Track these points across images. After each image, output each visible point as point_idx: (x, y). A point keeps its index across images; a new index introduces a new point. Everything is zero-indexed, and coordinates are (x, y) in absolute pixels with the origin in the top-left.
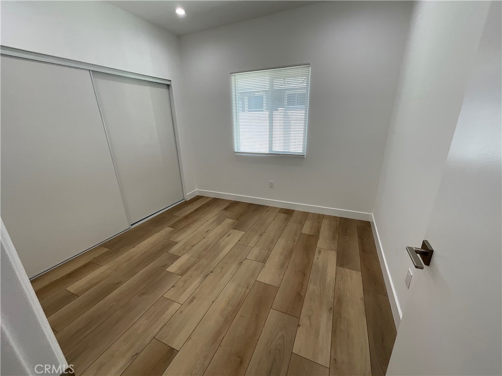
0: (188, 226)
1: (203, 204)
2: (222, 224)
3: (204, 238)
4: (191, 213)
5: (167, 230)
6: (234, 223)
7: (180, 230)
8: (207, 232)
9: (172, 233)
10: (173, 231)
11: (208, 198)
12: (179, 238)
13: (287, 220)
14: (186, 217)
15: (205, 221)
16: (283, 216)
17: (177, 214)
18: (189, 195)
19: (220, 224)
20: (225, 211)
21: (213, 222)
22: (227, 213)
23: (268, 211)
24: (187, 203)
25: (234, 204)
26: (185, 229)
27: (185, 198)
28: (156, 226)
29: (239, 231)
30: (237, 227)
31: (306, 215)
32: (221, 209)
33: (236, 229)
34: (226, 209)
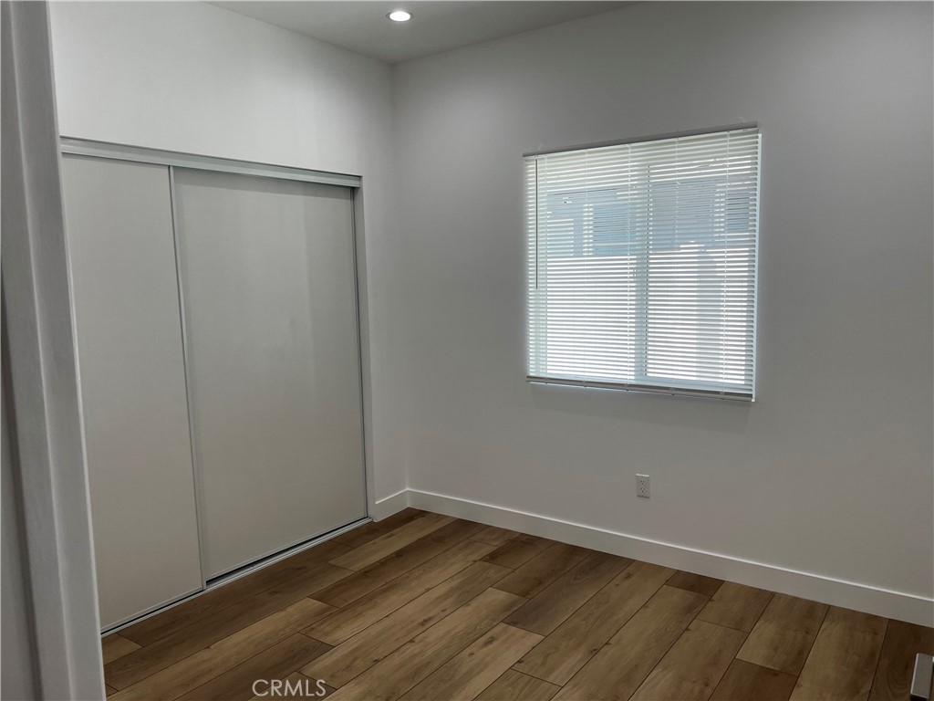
0: (369, 599)
1: (420, 535)
2: (474, 604)
3: (412, 641)
4: (384, 563)
5: (304, 605)
6: (510, 606)
7: (344, 610)
8: (423, 624)
9: (321, 616)
10: (325, 611)
11: (439, 517)
12: (339, 635)
13: (691, 610)
14: (367, 573)
15: (422, 590)
16: (678, 596)
17: (339, 561)
18: (383, 504)
19: (467, 604)
20: (487, 564)
21: (445, 596)
22: (493, 572)
23: (629, 576)
24: (374, 530)
25: (519, 543)
26: (359, 609)
27: (371, 513)
28: (276, 593)
29: (522, 632)
30: (518, 617)
31: (762, 601)
32: (476, 557)
33: (514, 624)
34: (492, 557)
